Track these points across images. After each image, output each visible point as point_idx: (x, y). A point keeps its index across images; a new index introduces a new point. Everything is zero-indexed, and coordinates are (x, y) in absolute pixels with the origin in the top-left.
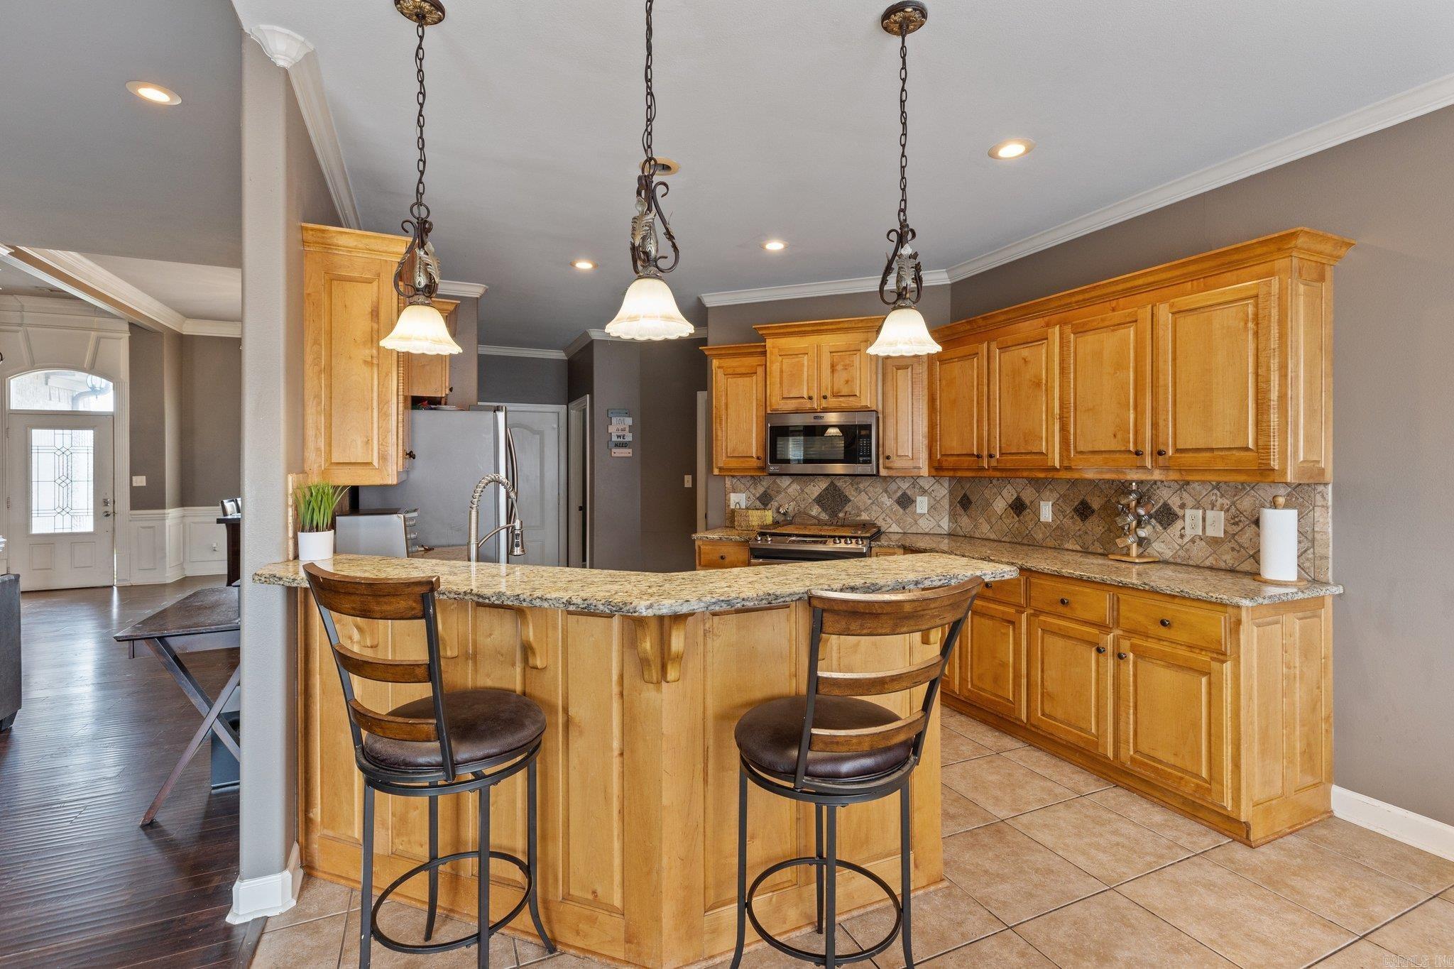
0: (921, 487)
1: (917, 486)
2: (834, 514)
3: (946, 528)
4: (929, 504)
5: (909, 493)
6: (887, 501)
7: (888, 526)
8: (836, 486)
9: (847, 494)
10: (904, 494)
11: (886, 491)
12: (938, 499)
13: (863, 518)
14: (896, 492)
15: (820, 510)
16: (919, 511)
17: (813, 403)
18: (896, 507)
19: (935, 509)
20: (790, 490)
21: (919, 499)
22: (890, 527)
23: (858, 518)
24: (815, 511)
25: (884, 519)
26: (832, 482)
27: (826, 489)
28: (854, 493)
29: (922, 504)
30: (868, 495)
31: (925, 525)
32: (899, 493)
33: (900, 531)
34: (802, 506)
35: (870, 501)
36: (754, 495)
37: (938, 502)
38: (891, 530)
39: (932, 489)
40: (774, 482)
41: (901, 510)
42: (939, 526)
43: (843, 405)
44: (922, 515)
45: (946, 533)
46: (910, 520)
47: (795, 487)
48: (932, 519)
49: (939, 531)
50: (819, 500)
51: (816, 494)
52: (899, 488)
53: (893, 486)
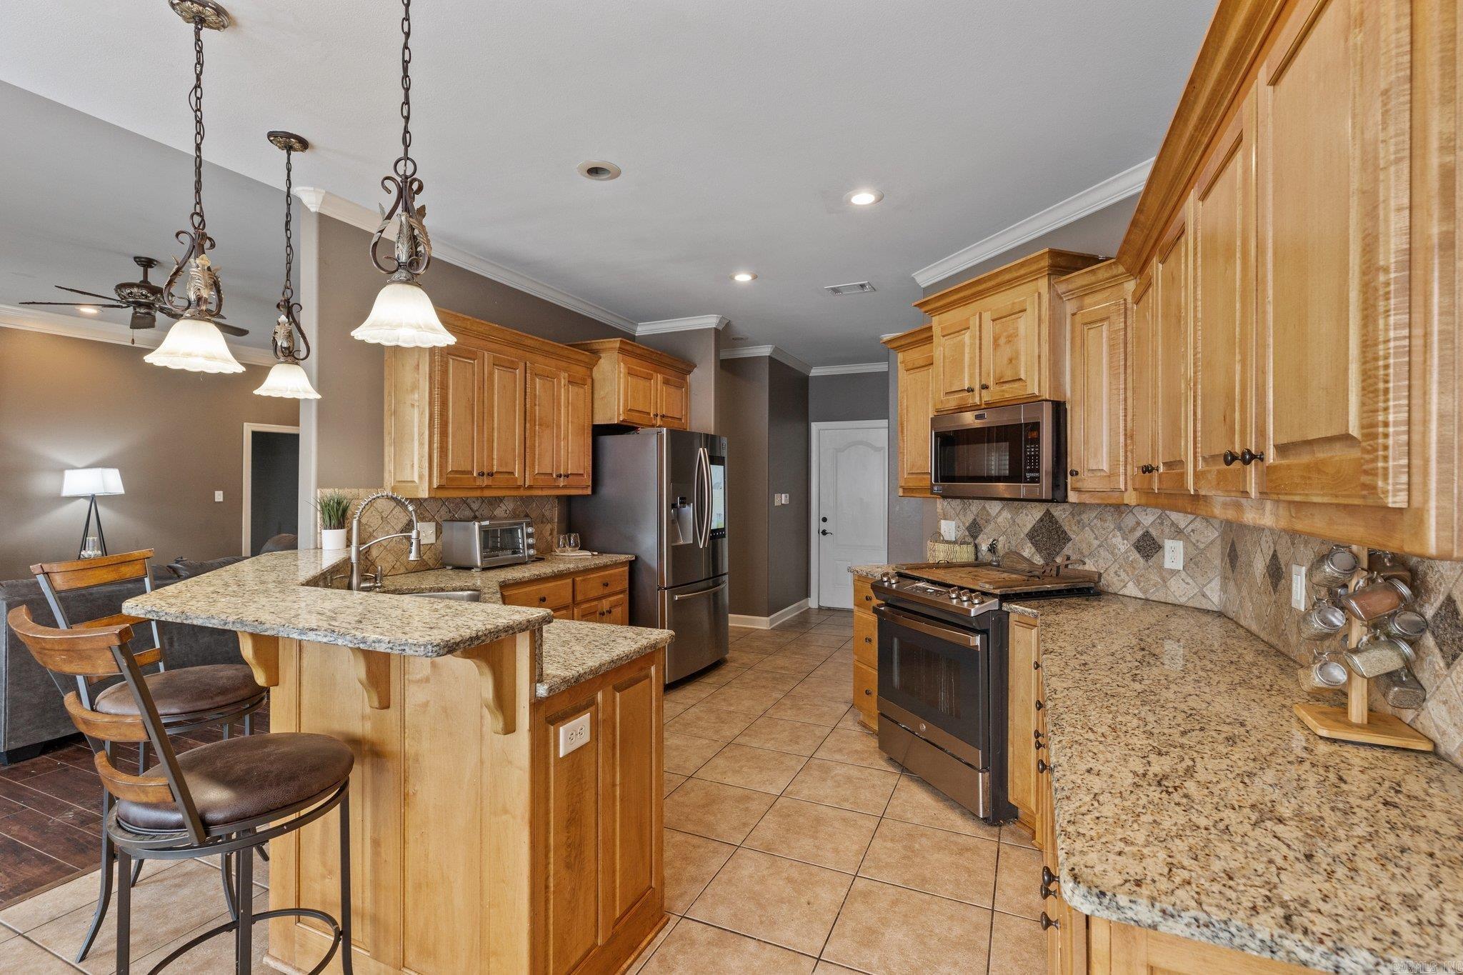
0: (1173, 524)
1: (1167, 523)
2: (1050, 558)
3: (1216, 599)
4: (1185, 554)
5: (1154, 533)
6: (1122, 545)
7: (1122, 584)
8: (1053, 516)
9: (1066, 529)
10: (1147, 535)
11: (1120, 529)
12: (1202, 546)
13: (1087, 567)
14: (1133, 530)
15: (1033, 550)
16: (1168, 564)
17: (974, 397)
18: (1135, 555)
19: (1196, 564)
20: (1000, 520)
21: (1169, 544)
22: (1125, 586)
23: (1081, 567)
24: (1027, 550)
25: (1116, 572)
26: (1048, 513)
27: (1041, 520)
28: (1075, 528)
29: (1173, 554)
30: (1093, 531)
31: (1180, 591)
32: (1139, 533)
33: (1140, 595)
34: (1013, 543)
35: (1096, 543)
36: (964, 523)
37: (1202, 552)
38: (1126, 592)
39: (1189, 529)
40: (984, 507)
41: (1142, 561)
42: (1204, 595)
43: (1007, 396)
44: (1174, 572)
45: (1216, 609)
46: (1155, 578)
47: (1006, 515)
48: (1190, 581)
49: (1205, 605)
50: (1032, 536)
51: (1029, 526)
52: (1138, 523)
53: (1129, 521)
